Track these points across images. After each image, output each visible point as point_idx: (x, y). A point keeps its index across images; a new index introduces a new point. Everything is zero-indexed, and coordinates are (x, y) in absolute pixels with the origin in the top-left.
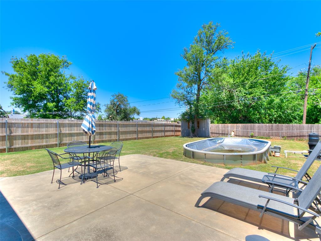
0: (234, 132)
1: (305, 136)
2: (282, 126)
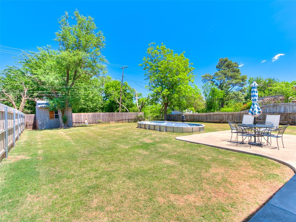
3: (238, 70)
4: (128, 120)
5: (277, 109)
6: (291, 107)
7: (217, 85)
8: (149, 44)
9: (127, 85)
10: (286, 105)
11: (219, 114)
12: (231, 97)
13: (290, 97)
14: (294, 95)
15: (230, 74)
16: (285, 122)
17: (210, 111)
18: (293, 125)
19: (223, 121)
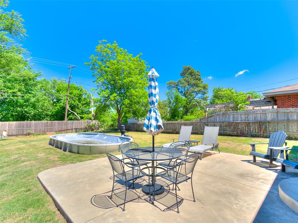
0: (5, 131)
1: (70, 129)
2: (55, 123)
3: (200, 78)
4: (76, 130)
5: (226, 118)
6: (239, 116)
7: (181, 92)
8: (100, 42)
9: (81, 89)
10: (234, 114)
11: (172, 123)
12: (194, 105)
13: (240, 105)
14: (243, 102)
15: (193, 82)
16: (234, 132)
17: (174, 119)
18: (242, 137)
19: (176, 131)
